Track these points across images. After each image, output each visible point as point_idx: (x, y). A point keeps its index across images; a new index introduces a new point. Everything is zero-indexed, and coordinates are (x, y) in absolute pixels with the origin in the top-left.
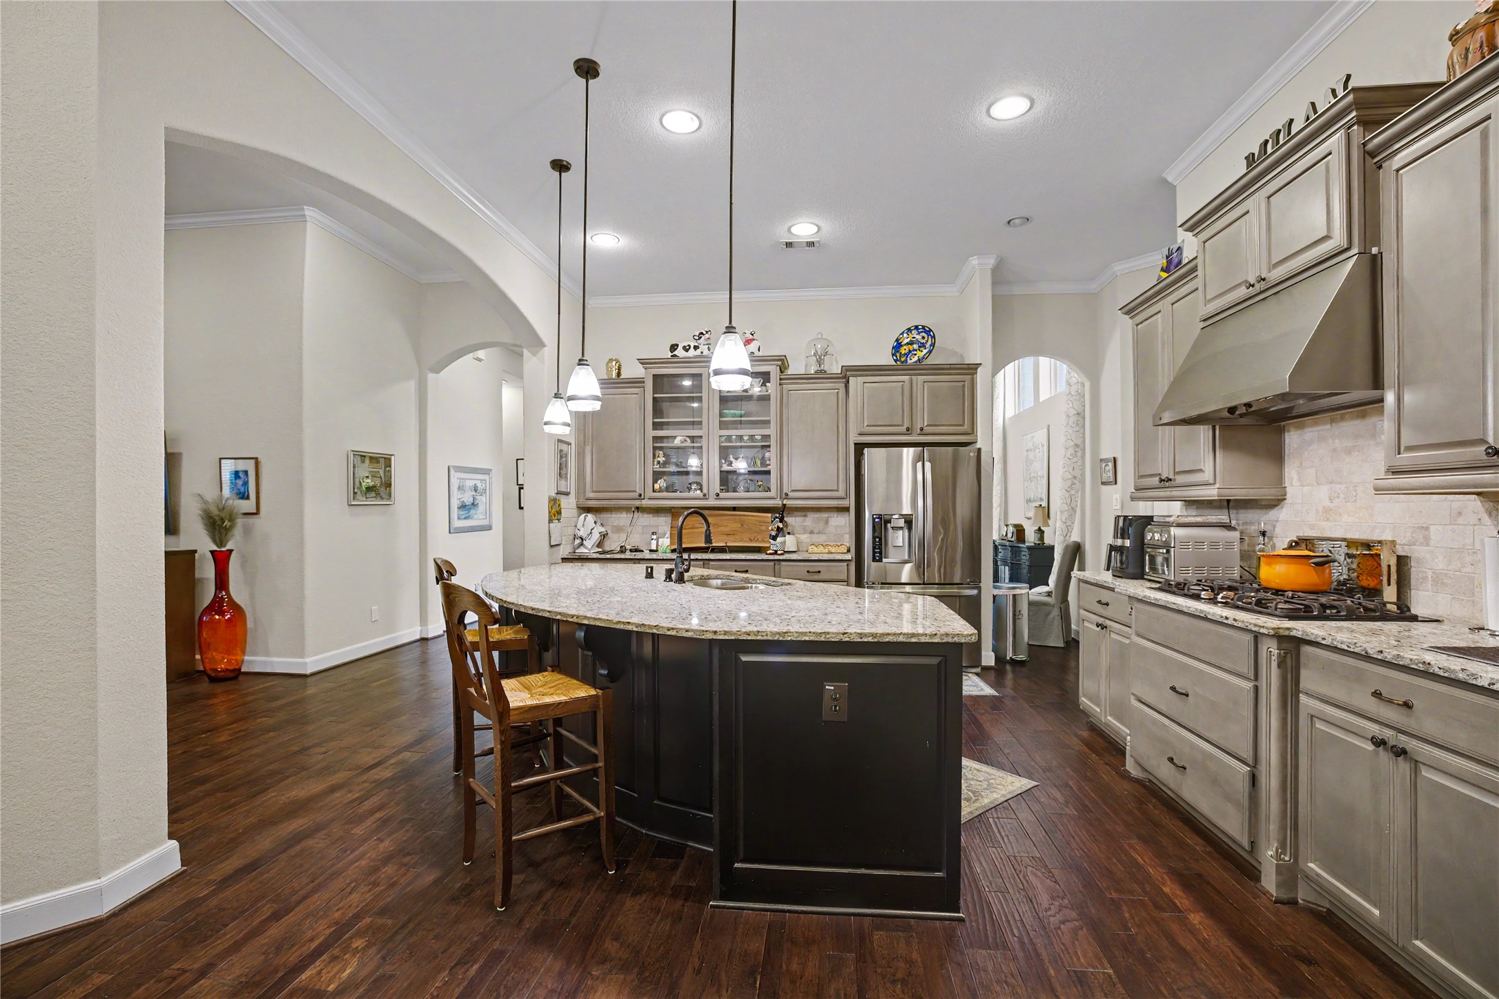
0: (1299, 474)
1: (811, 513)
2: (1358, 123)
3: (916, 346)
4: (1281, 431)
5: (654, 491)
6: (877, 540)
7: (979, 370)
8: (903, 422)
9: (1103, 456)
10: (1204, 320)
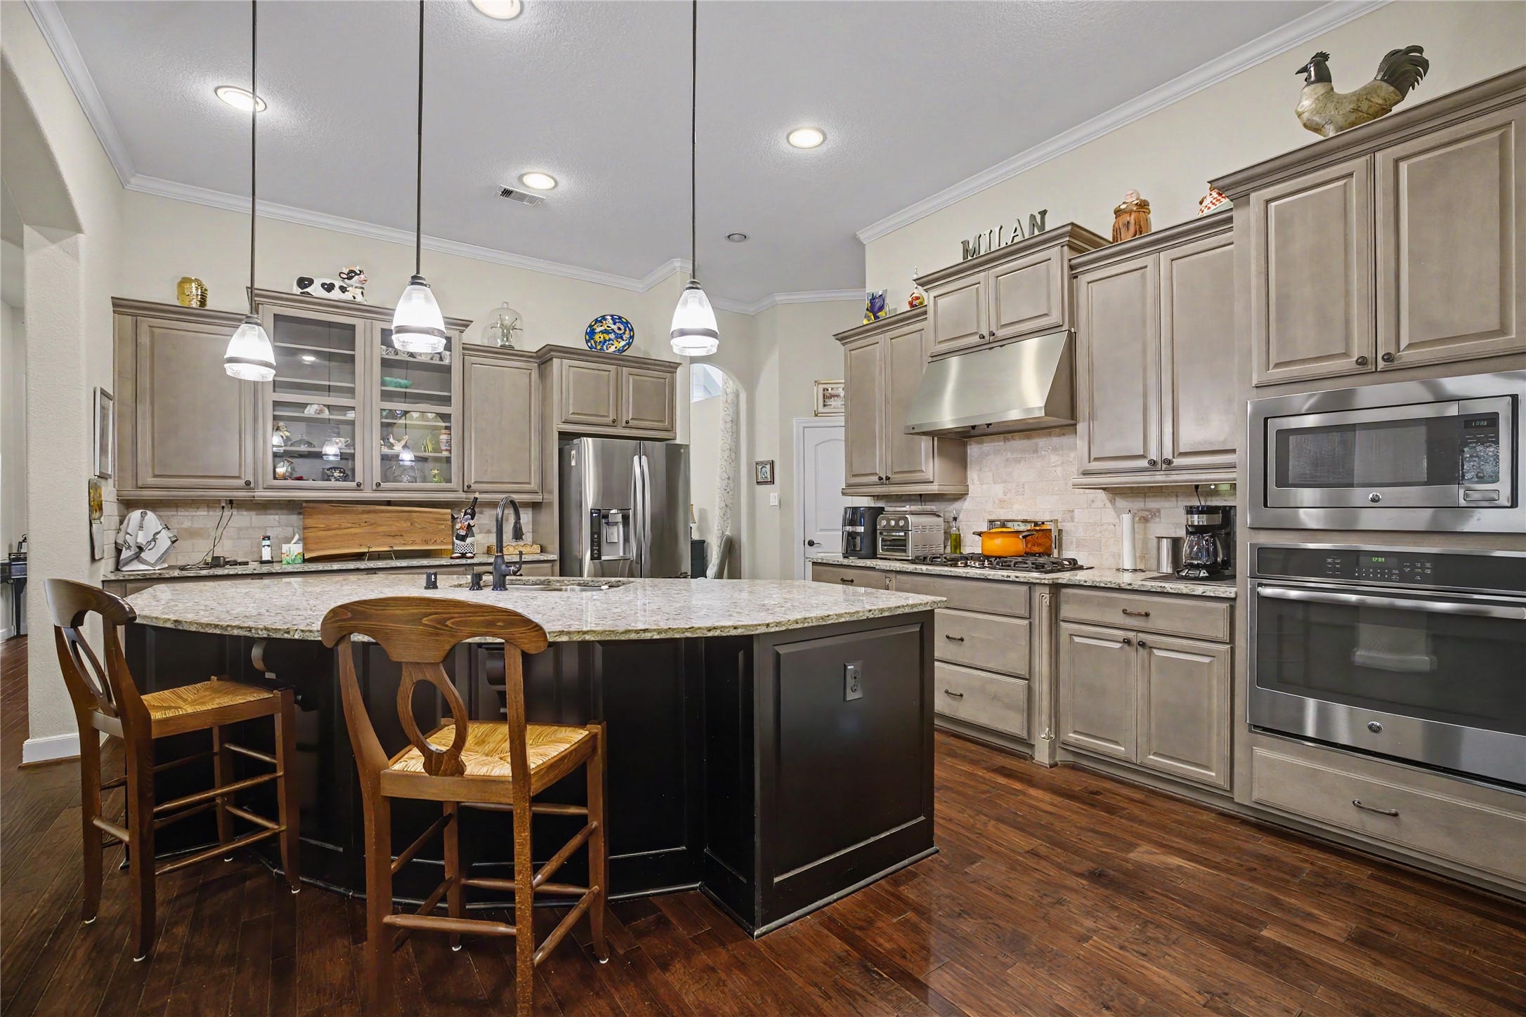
0: (978, 476)
1: (487, 509)
2: (1068, 245)
3: (612, 336)
4: (965, 445)
5: (275, 478)
6: (596, 536)
7: (678, 370)
8: (609, 413)
9: (759, 459)
10: (932, 357)
